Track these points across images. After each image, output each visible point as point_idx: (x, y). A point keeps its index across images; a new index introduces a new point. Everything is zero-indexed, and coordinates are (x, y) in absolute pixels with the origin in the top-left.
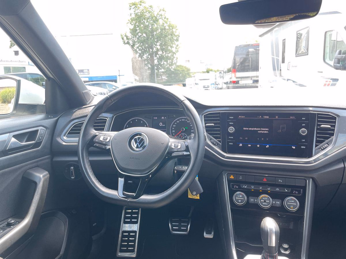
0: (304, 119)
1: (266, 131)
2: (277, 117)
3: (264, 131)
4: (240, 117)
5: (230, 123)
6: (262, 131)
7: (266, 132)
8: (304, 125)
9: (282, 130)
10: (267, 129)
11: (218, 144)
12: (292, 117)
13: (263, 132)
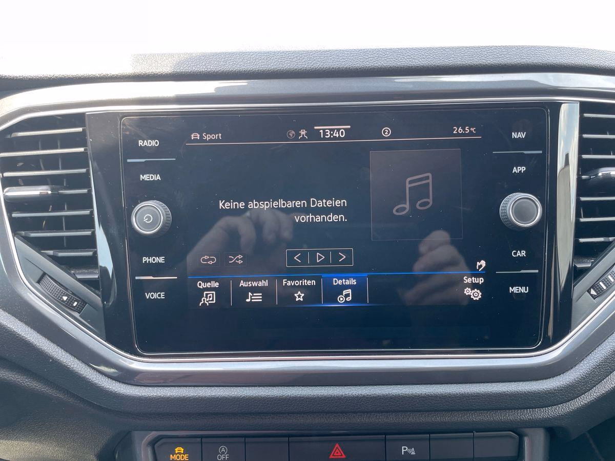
0: (522, 135)
1: (335, 210)
2: (387, 132)
3: (325, 211)
4: (195, 136)
5: (145, 177)
6: (317, 211)
7: (334, 218)
8: (523, 169)
9: (413, 205)
10: (338, 203)
11: (83, 302)
12: (460, 130)
13: (319, 219)
